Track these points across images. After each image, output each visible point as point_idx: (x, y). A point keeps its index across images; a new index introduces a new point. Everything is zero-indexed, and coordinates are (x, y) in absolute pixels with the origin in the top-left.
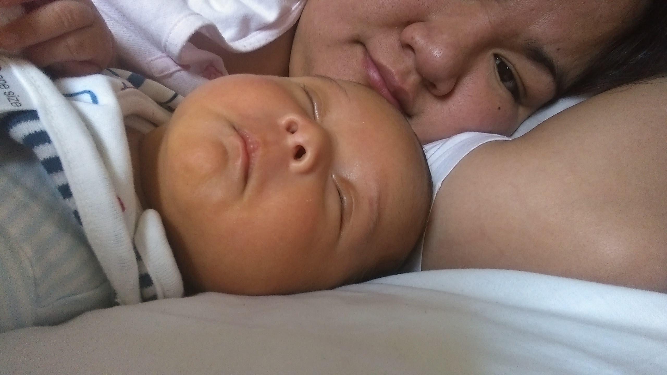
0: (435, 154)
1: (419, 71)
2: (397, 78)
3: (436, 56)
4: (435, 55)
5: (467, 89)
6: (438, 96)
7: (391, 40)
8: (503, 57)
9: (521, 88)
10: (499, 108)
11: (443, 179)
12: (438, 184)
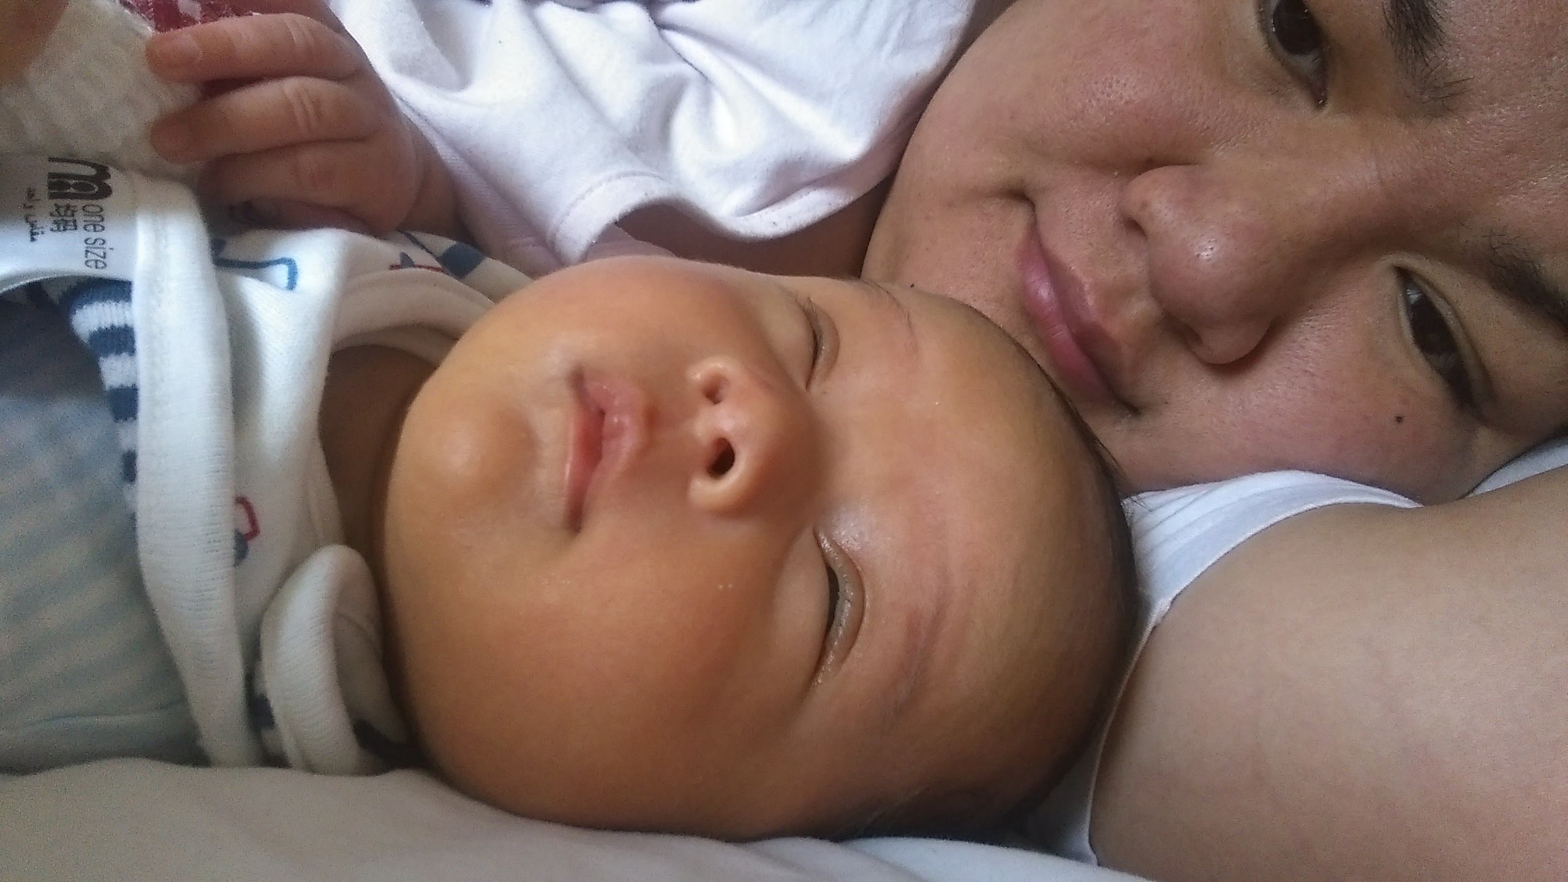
1: (1156, 291)
2: (1091, 301)
3: (1198, 255)
4: (1197, 253)
5: (1300, 353)
6: (1213, 364)
7: (1098, 203)
8: (1428, 283)
9: (1475, 374)
10: (1399, 419)
11: (1178, 591)
12: (1160, 602)
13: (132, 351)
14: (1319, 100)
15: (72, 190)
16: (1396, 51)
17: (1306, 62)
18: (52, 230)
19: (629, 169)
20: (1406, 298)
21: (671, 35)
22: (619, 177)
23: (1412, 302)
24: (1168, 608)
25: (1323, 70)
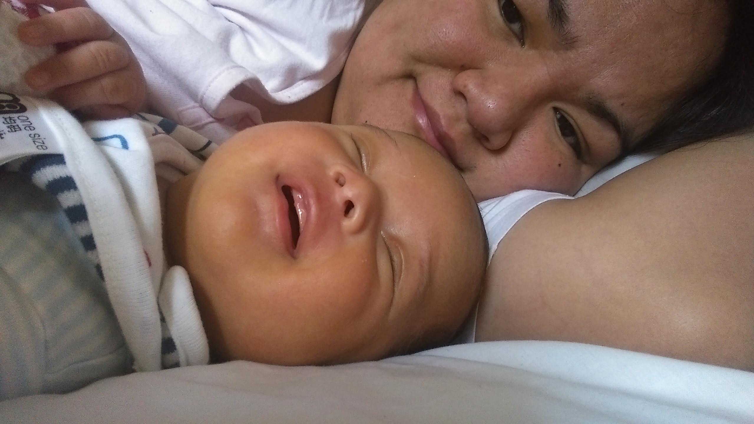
0: (490, 212)
2: (443, 122)
5: (523, 143)
6: (492, 150)
8: (564, 112)
11: (499, 241)
12: (494, 246)
13: (76, 188)
14: (523, 44)
17: (516, 27)
18: (9, 132)
23: (558, 118)
24: (497, 248)
25: (523, 29)
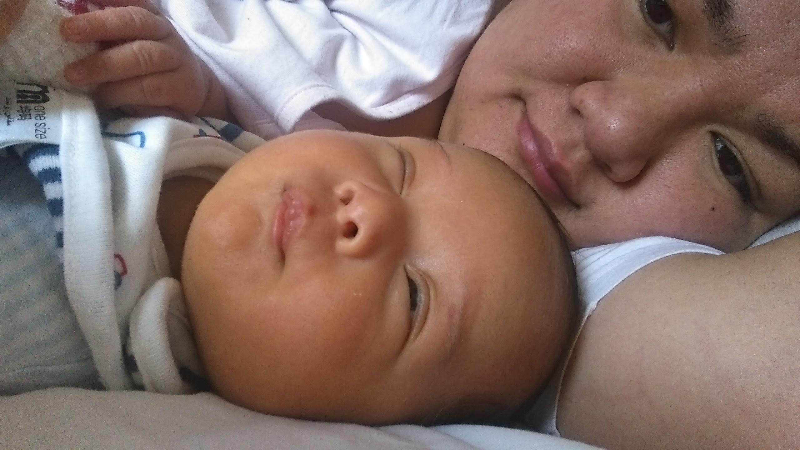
1: (588, 145)
2: (555, 150)
3: (609, 127)
4: (609, 125)
5: (662, 176)
6: (618, 182)
7: (558, 100)
8: (727, 139)
9: (752, 185)
10: (713, 209)
11: (600, 298)
12: (591, 304)
13: (60, 181)
14: (671, 48)
15: (29, 99)
16: (709, 21)
17: (664, 27)
18: (18, 119)
19: (316, 83)
20: (716, 147)
21: (336, 15)
22: (310, 87)
23: (719, 149)
24: (595, 306)
25: (673, 31)
